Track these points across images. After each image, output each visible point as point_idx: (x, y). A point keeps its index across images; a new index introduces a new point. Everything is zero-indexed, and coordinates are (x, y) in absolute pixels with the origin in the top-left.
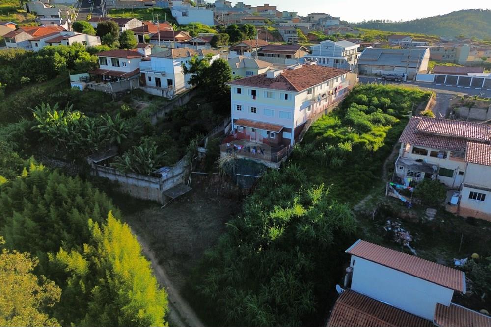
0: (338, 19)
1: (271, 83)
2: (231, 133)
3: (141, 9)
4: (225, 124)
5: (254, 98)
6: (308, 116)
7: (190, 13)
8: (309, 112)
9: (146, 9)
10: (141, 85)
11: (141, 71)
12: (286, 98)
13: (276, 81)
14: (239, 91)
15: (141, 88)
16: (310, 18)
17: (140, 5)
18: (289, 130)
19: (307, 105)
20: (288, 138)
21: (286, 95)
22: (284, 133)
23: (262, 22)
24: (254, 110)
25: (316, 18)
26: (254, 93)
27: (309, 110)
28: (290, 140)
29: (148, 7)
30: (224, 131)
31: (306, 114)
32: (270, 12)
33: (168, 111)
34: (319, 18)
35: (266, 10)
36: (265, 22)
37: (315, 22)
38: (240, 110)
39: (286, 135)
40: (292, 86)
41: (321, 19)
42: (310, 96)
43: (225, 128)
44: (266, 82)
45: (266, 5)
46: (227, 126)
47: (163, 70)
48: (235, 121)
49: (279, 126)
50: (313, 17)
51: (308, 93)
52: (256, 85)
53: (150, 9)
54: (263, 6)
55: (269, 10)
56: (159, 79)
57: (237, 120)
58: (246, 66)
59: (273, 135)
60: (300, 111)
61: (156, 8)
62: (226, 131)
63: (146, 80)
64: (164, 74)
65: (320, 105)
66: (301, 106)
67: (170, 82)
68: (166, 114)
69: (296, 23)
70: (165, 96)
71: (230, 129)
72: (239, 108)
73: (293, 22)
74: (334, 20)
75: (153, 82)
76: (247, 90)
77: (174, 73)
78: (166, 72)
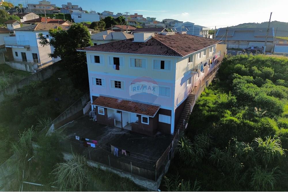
0: (182, 22)
1: (140, 47)
2: (90, 114)
3: (50, 14)
4: (84, 103)
5: (118, 68)
6: (188, 91)
7: (83, 16)
8: (189, 86)
9: (53, 14)
10: (7, 60)
11: (6, 46)
12: (162, 67)
13: (146, 45)
14: (97, 59)
15: (7, 63)
16: (164, 22)
17: (49, 12)
18: (168, 113)
19: (188, 76)
20: (166, 122)
21: (163, 63)
22: (160, 116)
23: (133, 23)
24: (118, 85)
25: (168, 22)
26: (117, 61)
27: (190, 83)
28: (170, 125)
29: (55, 13)
30: (82, 110)
31: (187, 88)
32: (139, 18)
33: (21, 87)
34: (170, 21)
35: (136, 17)
36: (135, 23)
37: (167, 24)
38: (101, 84)
39: (163, 119)
40: (170, 49)
41: (171, 22)
42: (191, 65)
43: (84, 107)
44: (132, 47)
45: (136, 14)
46: (85, 105)
47: (27, 44)
48: (95, 98)
49: (153, 107)
50: (166, 22)
51: (189, 62)
52: (119, 50)
53: (56, 14)
54: (134, 14)
55: (137, 17)
56: (25, 53)
57: (97, 97)
58: (113, 38)
59: (145, 120)
60: (181, 84)
61: (61, 13)
62: (85, 111)
63: (14, 55)
64: (28, 48)
65: (198, 76)
66: (183, 79)
67: (35, 56)
68: (19, 90)
69: (156, 24)
70: (29, 70)
71: (90, 109)
72: (99, 82)
73: (154, 23)
74: (180, 23)
75: (20, 57)
76: (107, 57)
77: (37, 47)
78: (30, 46)
